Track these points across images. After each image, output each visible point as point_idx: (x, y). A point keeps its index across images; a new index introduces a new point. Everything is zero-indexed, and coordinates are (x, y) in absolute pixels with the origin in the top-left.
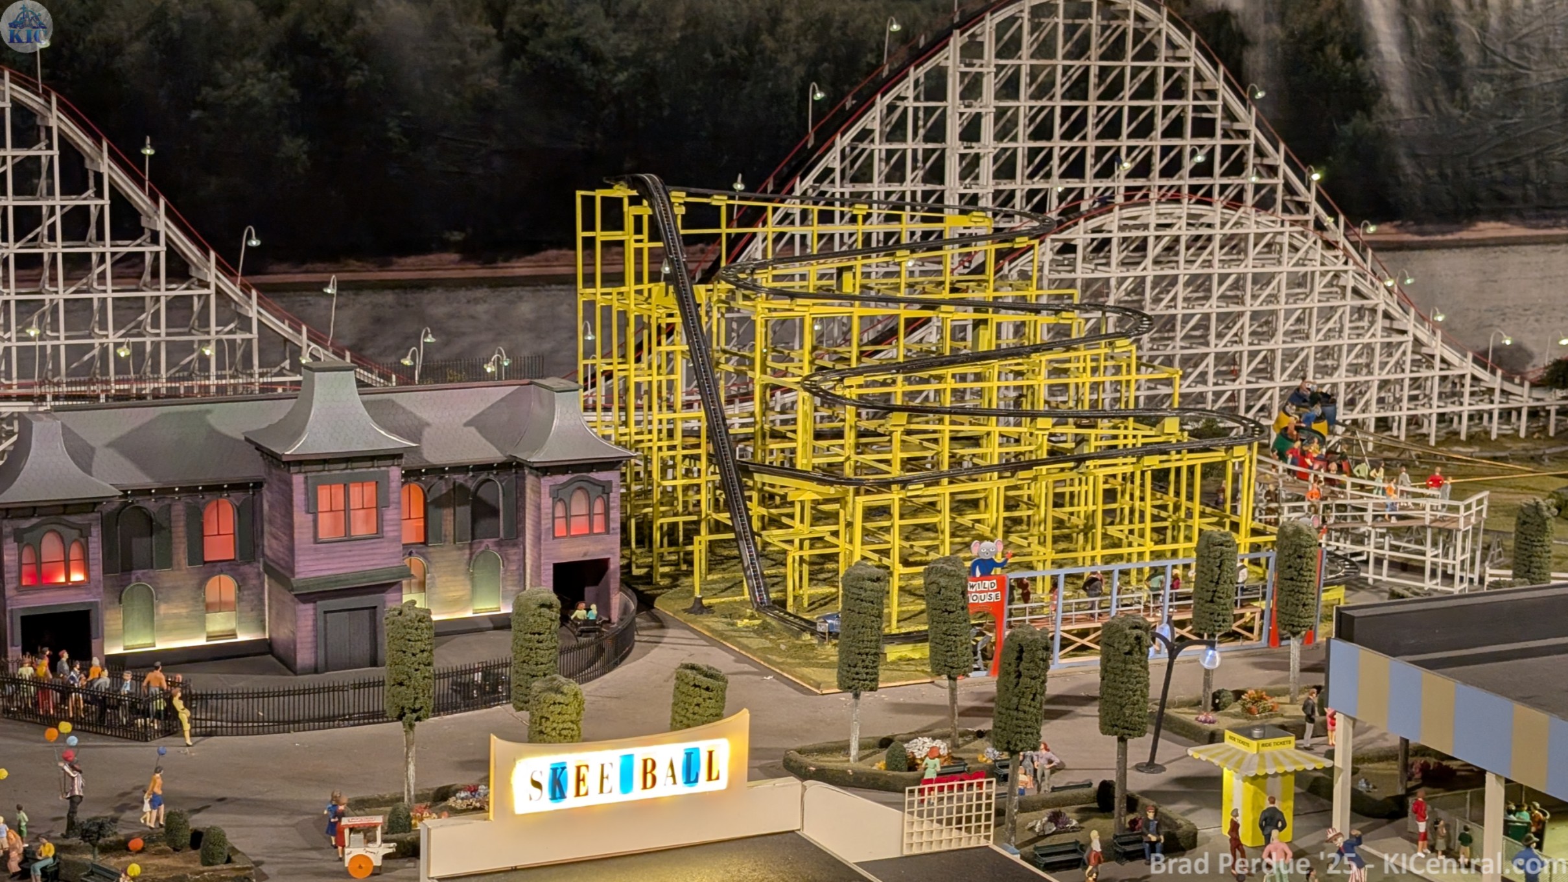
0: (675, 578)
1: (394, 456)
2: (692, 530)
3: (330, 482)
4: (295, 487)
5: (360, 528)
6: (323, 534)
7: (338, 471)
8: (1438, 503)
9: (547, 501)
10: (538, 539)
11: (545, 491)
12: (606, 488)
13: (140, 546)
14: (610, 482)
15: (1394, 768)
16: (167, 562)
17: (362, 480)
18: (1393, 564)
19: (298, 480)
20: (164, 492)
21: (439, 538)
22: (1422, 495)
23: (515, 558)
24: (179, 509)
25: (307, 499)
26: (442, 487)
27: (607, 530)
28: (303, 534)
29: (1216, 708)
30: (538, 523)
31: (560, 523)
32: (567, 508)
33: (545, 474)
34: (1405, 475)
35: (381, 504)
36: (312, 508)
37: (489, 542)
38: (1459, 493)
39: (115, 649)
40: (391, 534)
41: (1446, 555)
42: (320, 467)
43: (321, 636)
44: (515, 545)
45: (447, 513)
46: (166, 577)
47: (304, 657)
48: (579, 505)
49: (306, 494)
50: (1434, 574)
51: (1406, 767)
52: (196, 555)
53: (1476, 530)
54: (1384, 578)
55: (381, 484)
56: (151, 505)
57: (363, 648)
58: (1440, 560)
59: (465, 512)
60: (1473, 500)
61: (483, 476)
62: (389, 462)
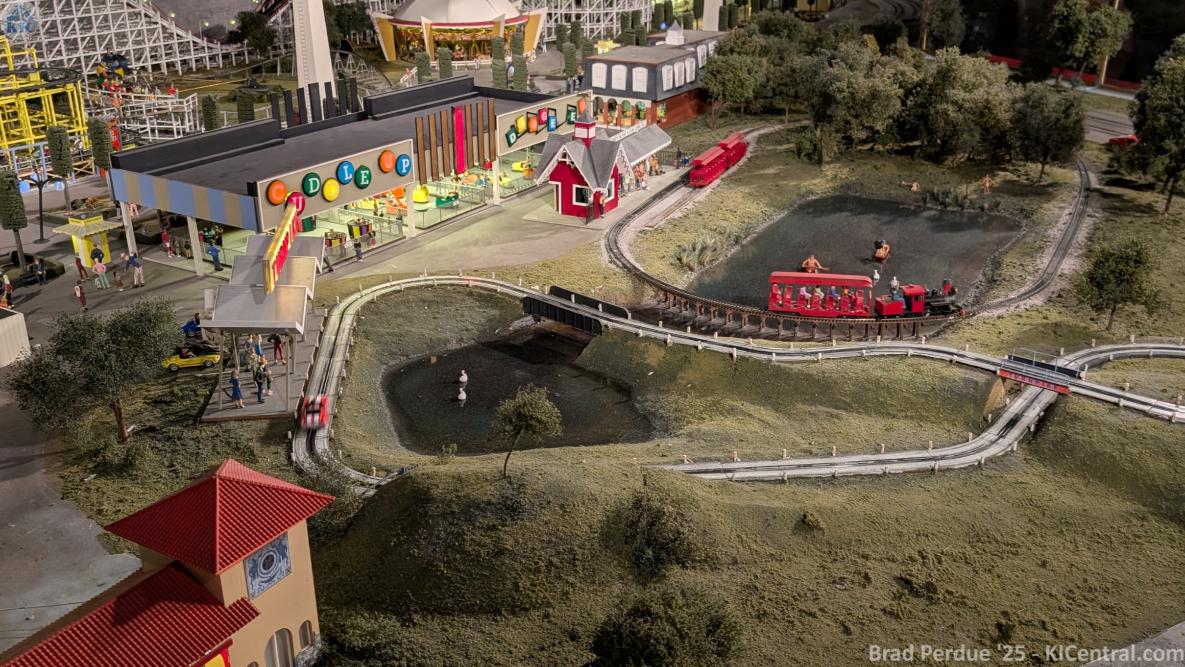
8: (174, 101)
15: (156, 222)
18: (160, 131)
22: (167, 98)
29: (74, 208)
34: (157, 90)
38: (182, 96)
41: (183, 124)
50: (178, 133)
51: (162, 221)
53: (194, 111)
54: (157, 138)
58: (181, 127)
60: (190, 97)
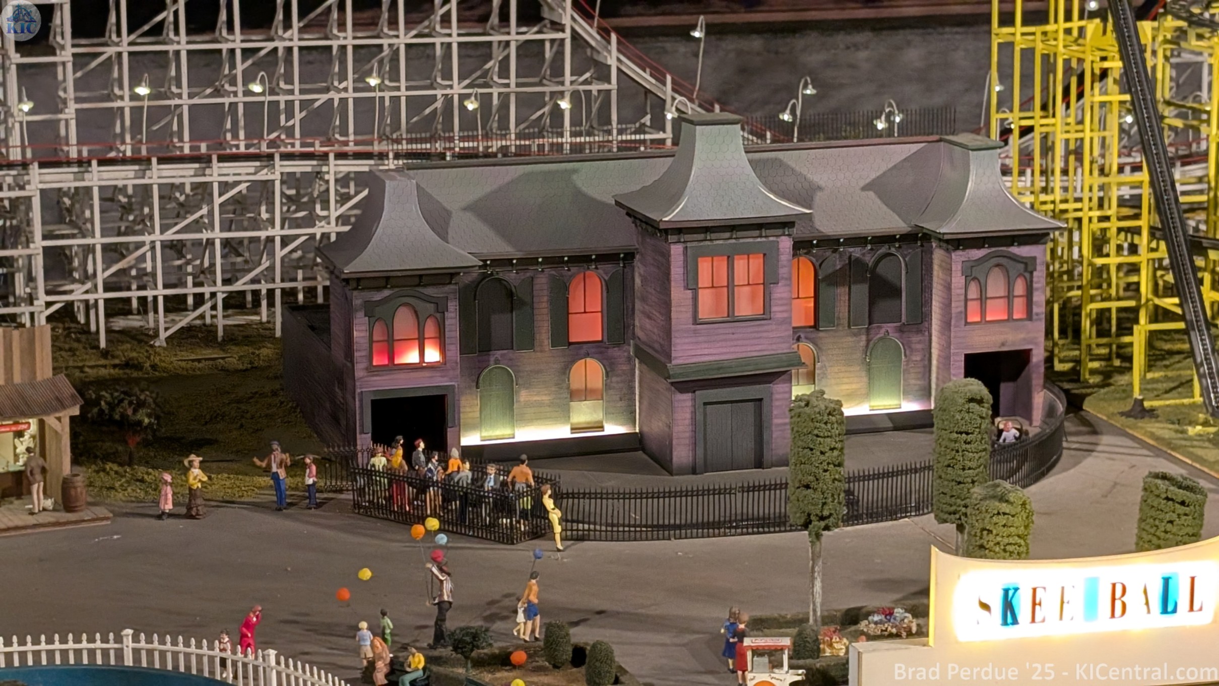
0: (1107, 375)
1: (784, 224)
2: (1128, 319)
3: (712, 254)
4: (672, 259)
5: (744, 308)
6: (704, 313)
7: (721, 241)
9: (958, 280)
10: (947, 325)
11: (957, 268)
12: (1028, 265)
13: (500, 323)
14: (1034, 258)
16: (529, 343)
17: (748, 252)
19: (676, 251)
20: (527, 262)
21: (832, 321)
23: (919, 346)
24: (542, 281)
25: (686, 273)
26: (835, 262)
27: (1030, 315)
28: (680, 314)
30: (947, 305)
31: (973, 306)
32: (982, 290)
33: (957, 248)
35: (769, 280)
36: (692, 284)
37: (890, 327)
39: (470, 439)
40: (779, 316)
42: (701, 236)
43: (700, 430)
44: (919, 331)
45: (842, 291)
46: (527, 359)
47: (681, 454)
48: (996, 285)
49: (686, 266)
52: (561, 336)
55: (769, 257)
56: (512, 277)
57: (746, 446)
59: (861, 291)
61: (883, 250)
62: (780, 231)
